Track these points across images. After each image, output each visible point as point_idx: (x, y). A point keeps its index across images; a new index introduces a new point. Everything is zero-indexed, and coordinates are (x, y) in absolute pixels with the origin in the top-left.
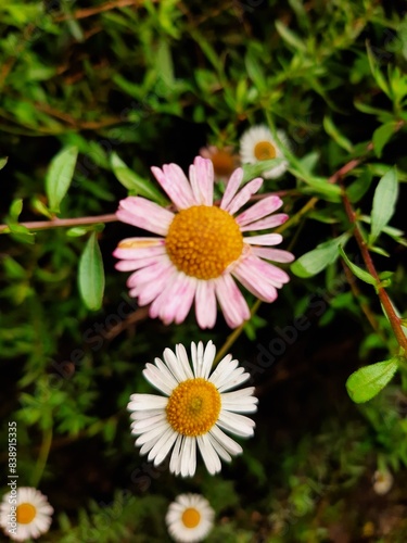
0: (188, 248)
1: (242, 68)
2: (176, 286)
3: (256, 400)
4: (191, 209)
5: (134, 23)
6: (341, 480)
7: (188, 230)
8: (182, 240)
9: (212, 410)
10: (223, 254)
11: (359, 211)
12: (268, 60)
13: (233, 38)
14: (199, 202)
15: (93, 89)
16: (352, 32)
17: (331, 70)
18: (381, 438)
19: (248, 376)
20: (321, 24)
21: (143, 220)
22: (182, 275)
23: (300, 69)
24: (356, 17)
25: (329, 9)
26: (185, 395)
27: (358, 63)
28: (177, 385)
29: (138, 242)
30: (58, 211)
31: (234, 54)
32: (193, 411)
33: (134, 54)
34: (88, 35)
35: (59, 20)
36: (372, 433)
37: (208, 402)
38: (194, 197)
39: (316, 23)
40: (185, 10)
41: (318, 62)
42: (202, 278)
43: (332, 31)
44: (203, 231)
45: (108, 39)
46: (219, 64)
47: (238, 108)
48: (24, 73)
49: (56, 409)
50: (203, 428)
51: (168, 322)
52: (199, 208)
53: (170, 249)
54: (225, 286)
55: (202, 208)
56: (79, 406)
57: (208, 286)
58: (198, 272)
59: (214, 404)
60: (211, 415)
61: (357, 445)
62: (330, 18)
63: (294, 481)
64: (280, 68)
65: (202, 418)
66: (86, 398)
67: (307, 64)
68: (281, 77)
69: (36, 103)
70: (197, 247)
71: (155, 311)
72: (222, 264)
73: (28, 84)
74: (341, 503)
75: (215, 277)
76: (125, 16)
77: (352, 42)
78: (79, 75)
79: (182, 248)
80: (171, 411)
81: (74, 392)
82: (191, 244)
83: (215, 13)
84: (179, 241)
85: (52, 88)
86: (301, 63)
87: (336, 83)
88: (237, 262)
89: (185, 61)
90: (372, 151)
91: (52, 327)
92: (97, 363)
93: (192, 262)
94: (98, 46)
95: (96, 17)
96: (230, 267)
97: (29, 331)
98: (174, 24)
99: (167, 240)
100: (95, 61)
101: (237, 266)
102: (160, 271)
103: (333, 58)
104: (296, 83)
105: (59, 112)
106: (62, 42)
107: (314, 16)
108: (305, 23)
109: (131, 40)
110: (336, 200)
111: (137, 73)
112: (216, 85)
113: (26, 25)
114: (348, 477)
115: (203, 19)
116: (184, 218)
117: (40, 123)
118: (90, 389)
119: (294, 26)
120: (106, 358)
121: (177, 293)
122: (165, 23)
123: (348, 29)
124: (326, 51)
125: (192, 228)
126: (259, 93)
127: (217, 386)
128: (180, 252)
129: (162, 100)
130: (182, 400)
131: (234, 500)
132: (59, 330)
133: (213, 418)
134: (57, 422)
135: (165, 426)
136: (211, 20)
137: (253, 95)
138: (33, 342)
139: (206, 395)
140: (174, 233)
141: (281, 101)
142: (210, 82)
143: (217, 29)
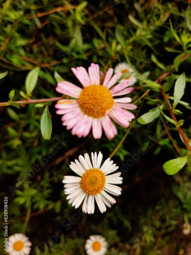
0: (89, 103)
1: (114, 37)
2: (83, 121)
3: (122, 179)
4: (90, 86)
5: (64, 18)
6: (167, 228)
7: (88, 95)
8: (86, 100)
9: (101, 183)
10: (104, 105)
11: (168, 94)
12: (125, 33)
13: (110, 24)
14: (93, 83)
15: (46, 49)
16: (163, 18)
17: (154, 36)
18: (185, 206)
19: (118, 167)
20: (149, 16)
21: (68, 91)
22: (86, 116)
23: (140, 36)
24: (165, 11)
25: (153, 8)
26: (89, 176)
27: (167, 33)
28: (85, 172)
29: (66, 102)
30: (31, 95)
31: (110, 31)
32: (93, 183)
33: (64, 33)
34: (44, 25)
35: (30, 18)
36: (181, 203)
37: (99, 179)
38: (91, 81)
39: (147, 15)
40: (87, 12)
41: (148, 32)
42: (95, 117)
43: (154, 18)
44: (95, 96)
45: (53, 26)
46: (103, 36)
47: (112, 54)
48: (15, 42)
49: (32, 197)
50: (97, 191)
51: (80, 136)
52: (93, 86)
53: (81, 104)
54: (106, 121)
55: (94, 86)
56: (43, 196)
57: (98, 121)
58: (93, 114)
59: (102, 180)
60: (101, 185)
61: (174, 210)
62: (153, 13)
63: (145, 229)
64: (131, 36)
65: (96, 186)
66: (47, 192)
67: (143, 33)
68: (132, 40)
69: (21, 55)
70: (92, 103)
71: (74, 132)
72: (104, 110)
73: (17, 47)
74: (167, 238)
75: (101, 117)
76: (60, 16)
77: (163, 23)
78: (40, 43)
79: (86, 103)
80: (83, 183)
81: (41, 190)
82: (90, 101)
83: (101, 13)
84: (84, 100)
85: (28, 49)
86: (141, 33)
87: (157, 42)
88: (111, 109)
89: (88, 35)
90: (174, 69)
91: (30, 159)
92: (51, 176)
93: (90, 110)
94: (48, 30)
95: (47, 17)
96: (107, 112)
97: (20, 161)
98: (83, 18)
99: (79, 101)
100: (47, 37)
101: (111, 111)
102: (76, 114)
103: (155, 31)
104: (139, 42)
105: (31, 60)
106: (32, 28)
107: (146, 12)
108: (142, 16)
109: (63, 27)
110: (158, 91)
111: (66, 41)
112: (103, 46)
113: (16, 21)
114: (170, 226)
115: (95, 16)
116: (86, 90)
117: (23, 65)
118: (48, 188)
119: (137, 17)
120: (55, 173)
121: (84, 124)
122: (78, 17)
123: (162, 17)
124: (152, 28)
125: (90, 94)
126: (122, 47)
127: (104, 172)
128: (85, 105)
129: (78, 53)
130: (87, 178)
131: (117, 239)
132: (33, 161)
133: (102, 186)
134: (33, 204)
135: (80, 190)
136: (99, 16)
137: (119, 47)
138: (21, 166)
139: (99, 176)
140: (82, 97)
141: (132, 50)
142: (99, 44)
143: (102, 20)
